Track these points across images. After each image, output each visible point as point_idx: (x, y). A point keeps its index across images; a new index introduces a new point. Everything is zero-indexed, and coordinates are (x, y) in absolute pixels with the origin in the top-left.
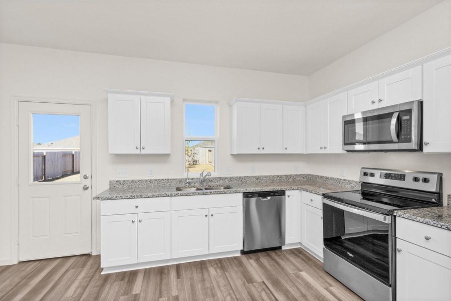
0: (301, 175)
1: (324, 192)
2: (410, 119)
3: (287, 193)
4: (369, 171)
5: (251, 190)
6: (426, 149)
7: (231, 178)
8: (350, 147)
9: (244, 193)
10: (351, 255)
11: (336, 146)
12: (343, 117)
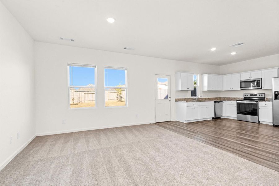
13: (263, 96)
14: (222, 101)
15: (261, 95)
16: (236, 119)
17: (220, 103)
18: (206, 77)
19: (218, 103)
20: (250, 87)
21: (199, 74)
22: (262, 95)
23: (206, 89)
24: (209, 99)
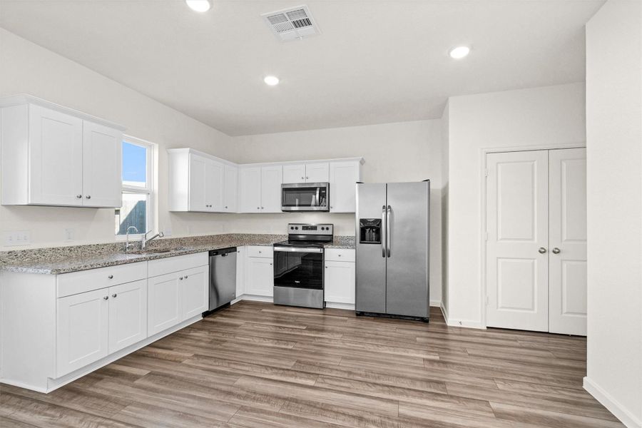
0: (227, 235)
1: (274, 243)
2: (325, 193)
3: (238, 249)
4: (294, 226)
5: (216, 247)
6: (331, 211)
7: (171, 240)
8: (288, 208)
9: (210, 252)
10: (297, 282)
11: (277, 207)
12: (283, 185)
13: (330, 232)
14: (234, 249)
15: (325, 227)
16: (271, 301)
17: (230, 255)
18: (183, 161)
19: (223, 255)
20: (310, 205)
21: (156, 146)
22: (327, 229)
23: (184, 206)
24: (196, 243)
